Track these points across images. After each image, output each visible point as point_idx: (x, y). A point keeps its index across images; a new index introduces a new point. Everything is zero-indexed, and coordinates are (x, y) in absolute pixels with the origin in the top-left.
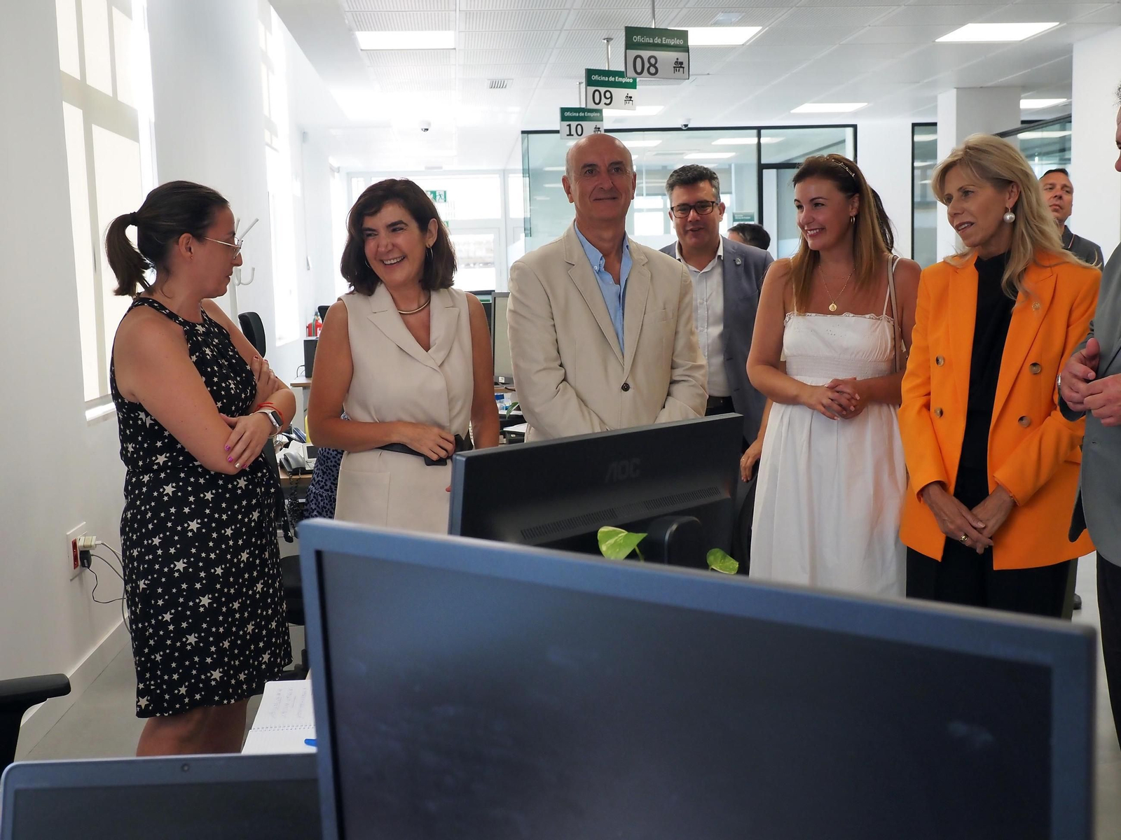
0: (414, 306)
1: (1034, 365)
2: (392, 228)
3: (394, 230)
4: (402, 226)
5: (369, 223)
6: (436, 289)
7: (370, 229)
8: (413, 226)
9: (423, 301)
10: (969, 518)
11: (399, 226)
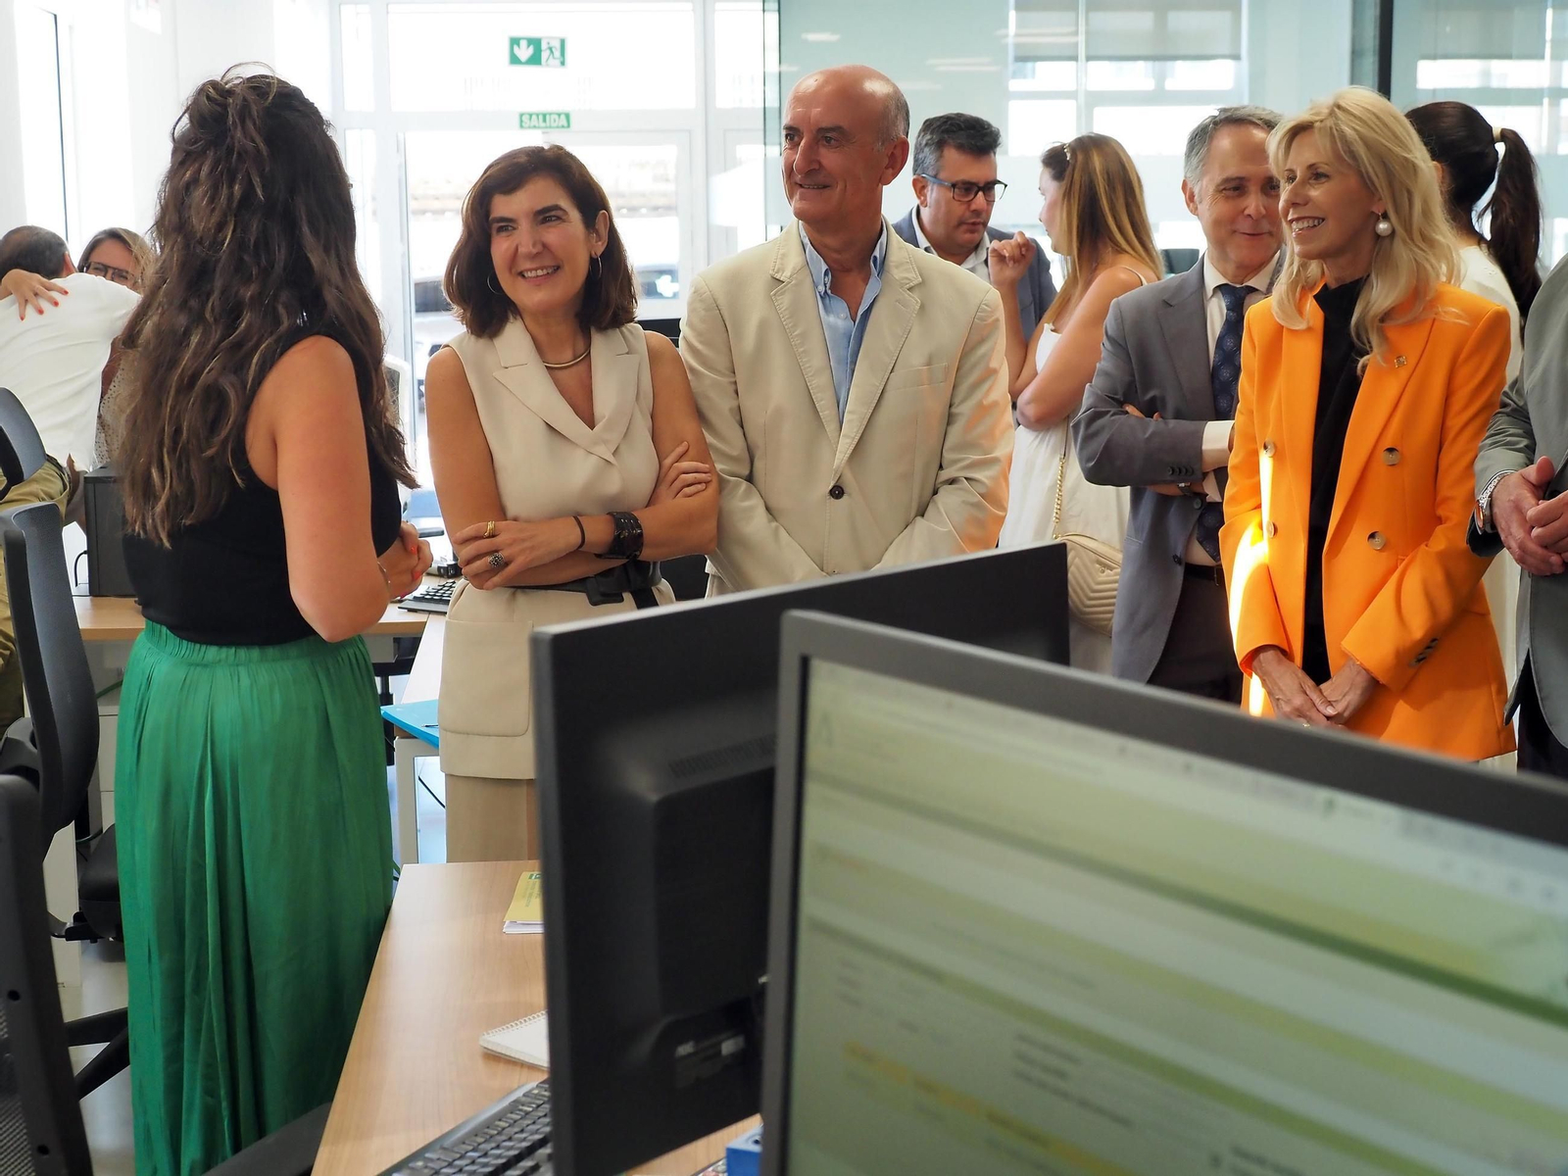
0: (568, 355)
1: (1391, 450)
2: (541, 217)
3: (545, 221)
4: (559, 213)
5: (504, 206)
6: (603, 328)
7: (503, 219)
8: (575, 215)
9: (581, 346)
10: (1315, 697)
11: (553, 213)
